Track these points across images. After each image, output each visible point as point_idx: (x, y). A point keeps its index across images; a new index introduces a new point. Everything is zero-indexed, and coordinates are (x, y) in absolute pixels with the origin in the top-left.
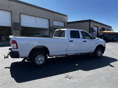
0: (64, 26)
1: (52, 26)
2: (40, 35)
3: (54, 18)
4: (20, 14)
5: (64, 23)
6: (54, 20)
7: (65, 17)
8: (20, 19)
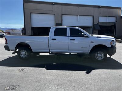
0: (116, 21)
1: (96, 24)
3: (100, 13)
4: (62, 15)
5: (116, 17)
6: (99, 16)
8: (62, 20)
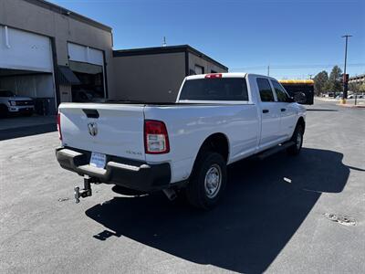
0: (105, 64)
1: (64, 64)
2: (23, 96)
3: (69, 33)
5: (104, 52)
6: (68, 42)
7: (106, 33)
